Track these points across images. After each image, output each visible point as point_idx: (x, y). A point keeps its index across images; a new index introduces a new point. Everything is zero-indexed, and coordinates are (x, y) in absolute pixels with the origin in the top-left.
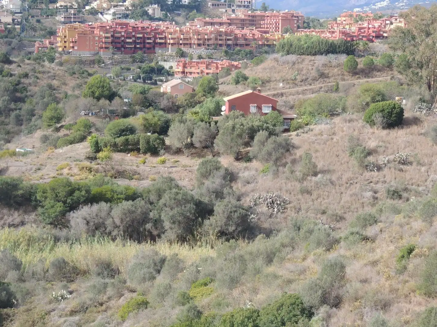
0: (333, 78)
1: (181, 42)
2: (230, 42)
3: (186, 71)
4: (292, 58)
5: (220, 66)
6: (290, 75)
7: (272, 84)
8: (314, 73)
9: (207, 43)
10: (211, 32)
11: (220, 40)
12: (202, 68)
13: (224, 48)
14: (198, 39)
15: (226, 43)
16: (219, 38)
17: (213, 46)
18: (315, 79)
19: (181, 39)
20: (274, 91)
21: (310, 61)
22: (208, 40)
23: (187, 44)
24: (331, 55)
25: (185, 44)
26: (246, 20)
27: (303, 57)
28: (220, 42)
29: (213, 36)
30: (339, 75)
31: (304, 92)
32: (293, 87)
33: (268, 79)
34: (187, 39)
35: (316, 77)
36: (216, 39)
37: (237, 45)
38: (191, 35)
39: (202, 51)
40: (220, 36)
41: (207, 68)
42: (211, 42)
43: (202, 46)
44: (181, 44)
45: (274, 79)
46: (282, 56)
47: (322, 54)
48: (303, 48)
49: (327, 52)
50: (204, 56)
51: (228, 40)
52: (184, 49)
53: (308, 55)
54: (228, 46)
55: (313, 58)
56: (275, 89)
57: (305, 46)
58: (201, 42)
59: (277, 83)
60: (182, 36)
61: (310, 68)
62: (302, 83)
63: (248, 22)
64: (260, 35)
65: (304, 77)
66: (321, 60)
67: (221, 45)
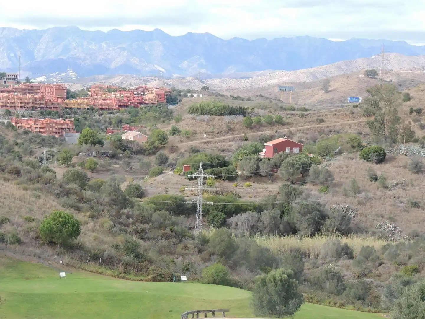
0: (238, 131)
1: (8, 105)
2: (42, 106)
3: (18, 126)
4: (206, 117)
5: (44, 123)
6: (208, 128)
7: (198, 136)
8: (225, 128)
9: (27, 105)
10: (30, 99)
11: (36, 104)
12: (31, 124)
13: (39, 109)
14: (21, 103)
15: (40, 106)
16: (35, 102)
17: (31, 108)
18: (226, 132)
19: (8, 103)
20: (201, 140)
21: (219, 119)
22: (28, 103)
23: (12, 106)
24: (232, 116)
25: (11, 107)
26: (26, 89)
27: (213, 116)
28: (36, 105)
29: (31, 101)
30: (241, 129)
31: (224, 141)
32: (214, 138)
33: (194, 132)
34: (12, 103)
35: (227, 131)
36: (33, 103)
37: (47, 107)
38: (16, 100)
39: (24, 111)
40: (36, 101)
41: (35, 124)
42: (30, 105)
43: (24, 108)
44: (8, 106)
45: (199, 132)
46: (197, 116)
47: (225, 115)
48: (213, 110)
49: (230, 114)
50: (26, 115)
51: (41, 104)
52: (11, 110)
53: (216, 115)
54: (41, 108)
55: (220, 117)
56: (202, 138)
57: (214, 109)
58: (23, 105)
59: (202, 135)
60: (9, 101)
61: (221, 124)
62: (219, 135)
63: (27, 91)
64: (61, 101)
65: (219, 131)
66: (227, 119)
67: (36, 107)
